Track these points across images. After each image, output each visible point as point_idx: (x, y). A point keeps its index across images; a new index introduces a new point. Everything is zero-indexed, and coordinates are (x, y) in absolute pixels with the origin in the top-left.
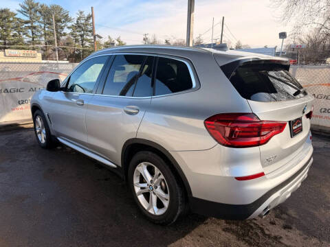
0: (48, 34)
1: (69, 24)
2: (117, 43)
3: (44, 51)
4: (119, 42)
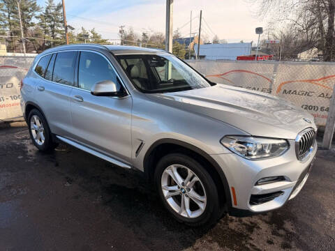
0: (13, 24)
1: (37, 14)
2: (91, 35)
3: (10, 42)
4: (94, 34)
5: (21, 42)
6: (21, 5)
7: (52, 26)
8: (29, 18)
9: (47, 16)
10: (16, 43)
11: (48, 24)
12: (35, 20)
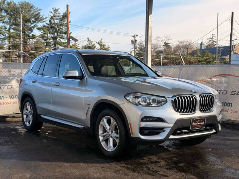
0: (13, 37)
2: (98, 46)
3: (6, 57)
4: (101, 45)
5: (19, 56)
6: (24, 16)
7: (55, 38)
8: (31, 30)
9: (51, 27)
10: (14, 57)
11: (50, 36)
12: (36, 32)
